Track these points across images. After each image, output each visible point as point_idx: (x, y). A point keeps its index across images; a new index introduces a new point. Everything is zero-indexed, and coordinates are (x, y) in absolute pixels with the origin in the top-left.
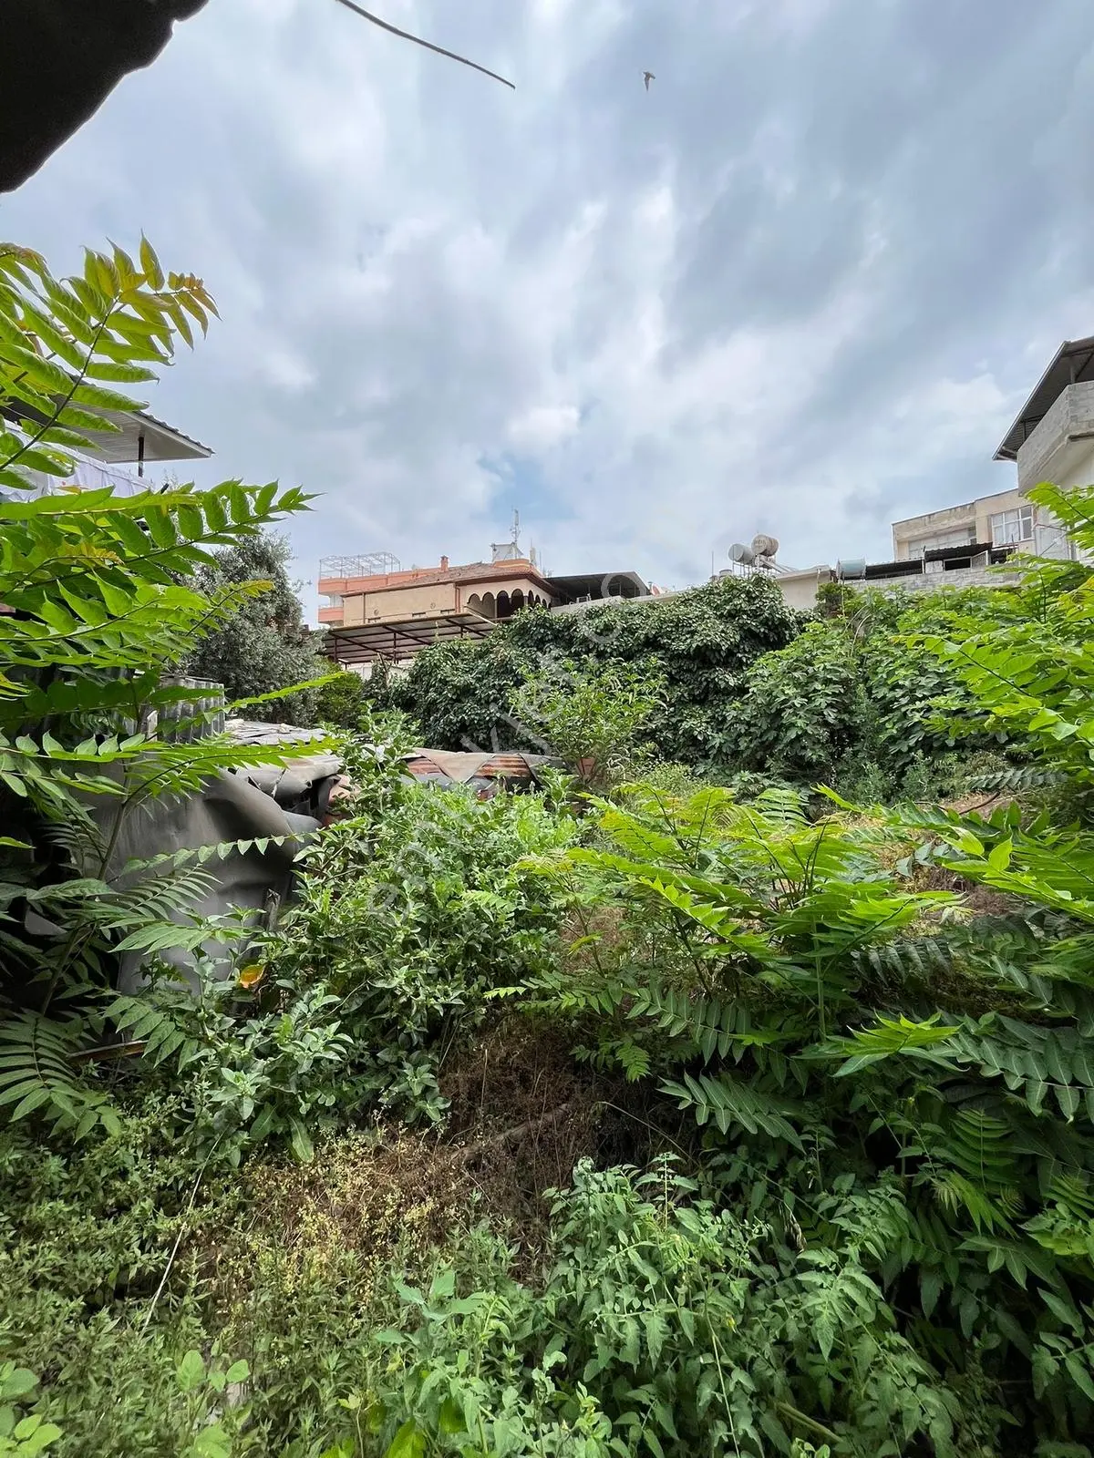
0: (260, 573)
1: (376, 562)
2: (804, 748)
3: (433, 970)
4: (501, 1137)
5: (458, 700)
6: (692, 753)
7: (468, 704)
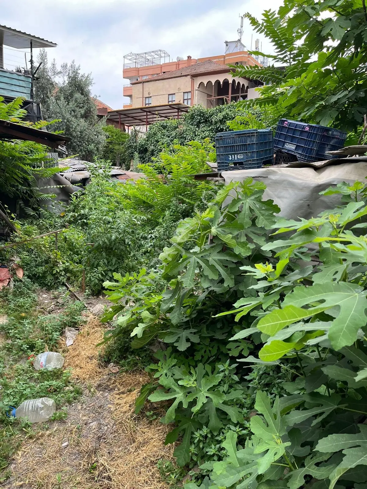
0: (78, 95)
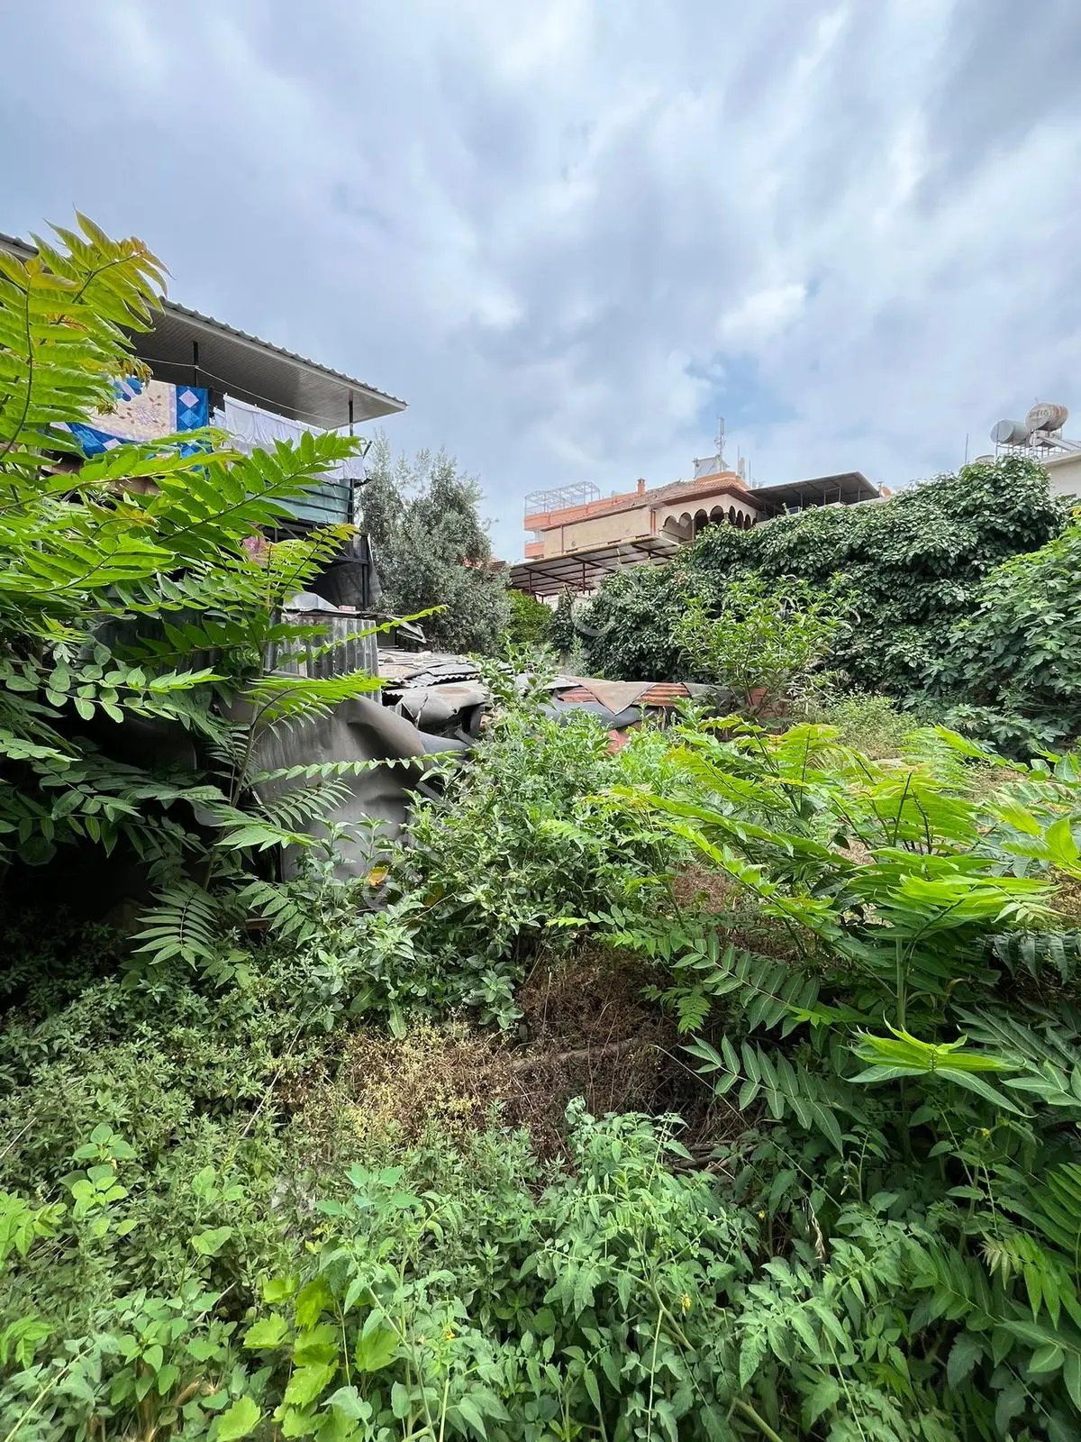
0: (452, 516)
1: (578, 493)
2: (1055, 677)
3: (522, 891)
4: (563, 1057)
5: (637, 628)
6: (902, 682)
7: (647, 632)
